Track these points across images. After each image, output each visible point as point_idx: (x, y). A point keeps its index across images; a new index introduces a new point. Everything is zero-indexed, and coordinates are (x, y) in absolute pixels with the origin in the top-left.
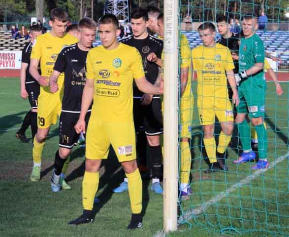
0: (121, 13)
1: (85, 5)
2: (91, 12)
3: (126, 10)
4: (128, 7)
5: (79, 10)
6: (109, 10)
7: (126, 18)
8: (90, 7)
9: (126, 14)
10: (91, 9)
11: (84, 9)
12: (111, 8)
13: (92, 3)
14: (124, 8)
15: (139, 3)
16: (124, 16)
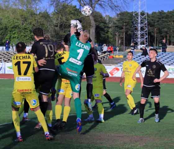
0: (143, 41)
1: (120, 35)
2: (123, 40)
3: (146, 39)
4: (147, 36)
5: (116, 39)
6: (135, 39)
7: (146, 44)
8: (122, 37)
9: (146, 41)
10: (123, 38)
11: (119, 38)
12: (136, 37)
13: (124, 34)
14: (145, 38)
15: (154, 34)
16: (145, 42)
